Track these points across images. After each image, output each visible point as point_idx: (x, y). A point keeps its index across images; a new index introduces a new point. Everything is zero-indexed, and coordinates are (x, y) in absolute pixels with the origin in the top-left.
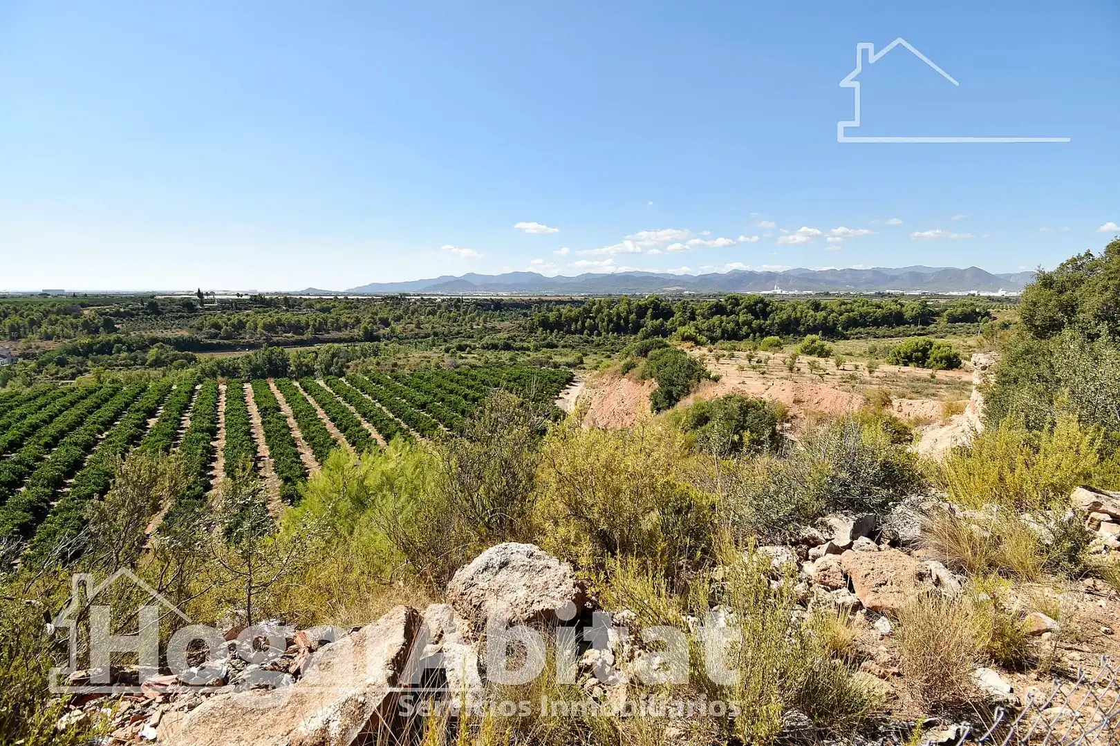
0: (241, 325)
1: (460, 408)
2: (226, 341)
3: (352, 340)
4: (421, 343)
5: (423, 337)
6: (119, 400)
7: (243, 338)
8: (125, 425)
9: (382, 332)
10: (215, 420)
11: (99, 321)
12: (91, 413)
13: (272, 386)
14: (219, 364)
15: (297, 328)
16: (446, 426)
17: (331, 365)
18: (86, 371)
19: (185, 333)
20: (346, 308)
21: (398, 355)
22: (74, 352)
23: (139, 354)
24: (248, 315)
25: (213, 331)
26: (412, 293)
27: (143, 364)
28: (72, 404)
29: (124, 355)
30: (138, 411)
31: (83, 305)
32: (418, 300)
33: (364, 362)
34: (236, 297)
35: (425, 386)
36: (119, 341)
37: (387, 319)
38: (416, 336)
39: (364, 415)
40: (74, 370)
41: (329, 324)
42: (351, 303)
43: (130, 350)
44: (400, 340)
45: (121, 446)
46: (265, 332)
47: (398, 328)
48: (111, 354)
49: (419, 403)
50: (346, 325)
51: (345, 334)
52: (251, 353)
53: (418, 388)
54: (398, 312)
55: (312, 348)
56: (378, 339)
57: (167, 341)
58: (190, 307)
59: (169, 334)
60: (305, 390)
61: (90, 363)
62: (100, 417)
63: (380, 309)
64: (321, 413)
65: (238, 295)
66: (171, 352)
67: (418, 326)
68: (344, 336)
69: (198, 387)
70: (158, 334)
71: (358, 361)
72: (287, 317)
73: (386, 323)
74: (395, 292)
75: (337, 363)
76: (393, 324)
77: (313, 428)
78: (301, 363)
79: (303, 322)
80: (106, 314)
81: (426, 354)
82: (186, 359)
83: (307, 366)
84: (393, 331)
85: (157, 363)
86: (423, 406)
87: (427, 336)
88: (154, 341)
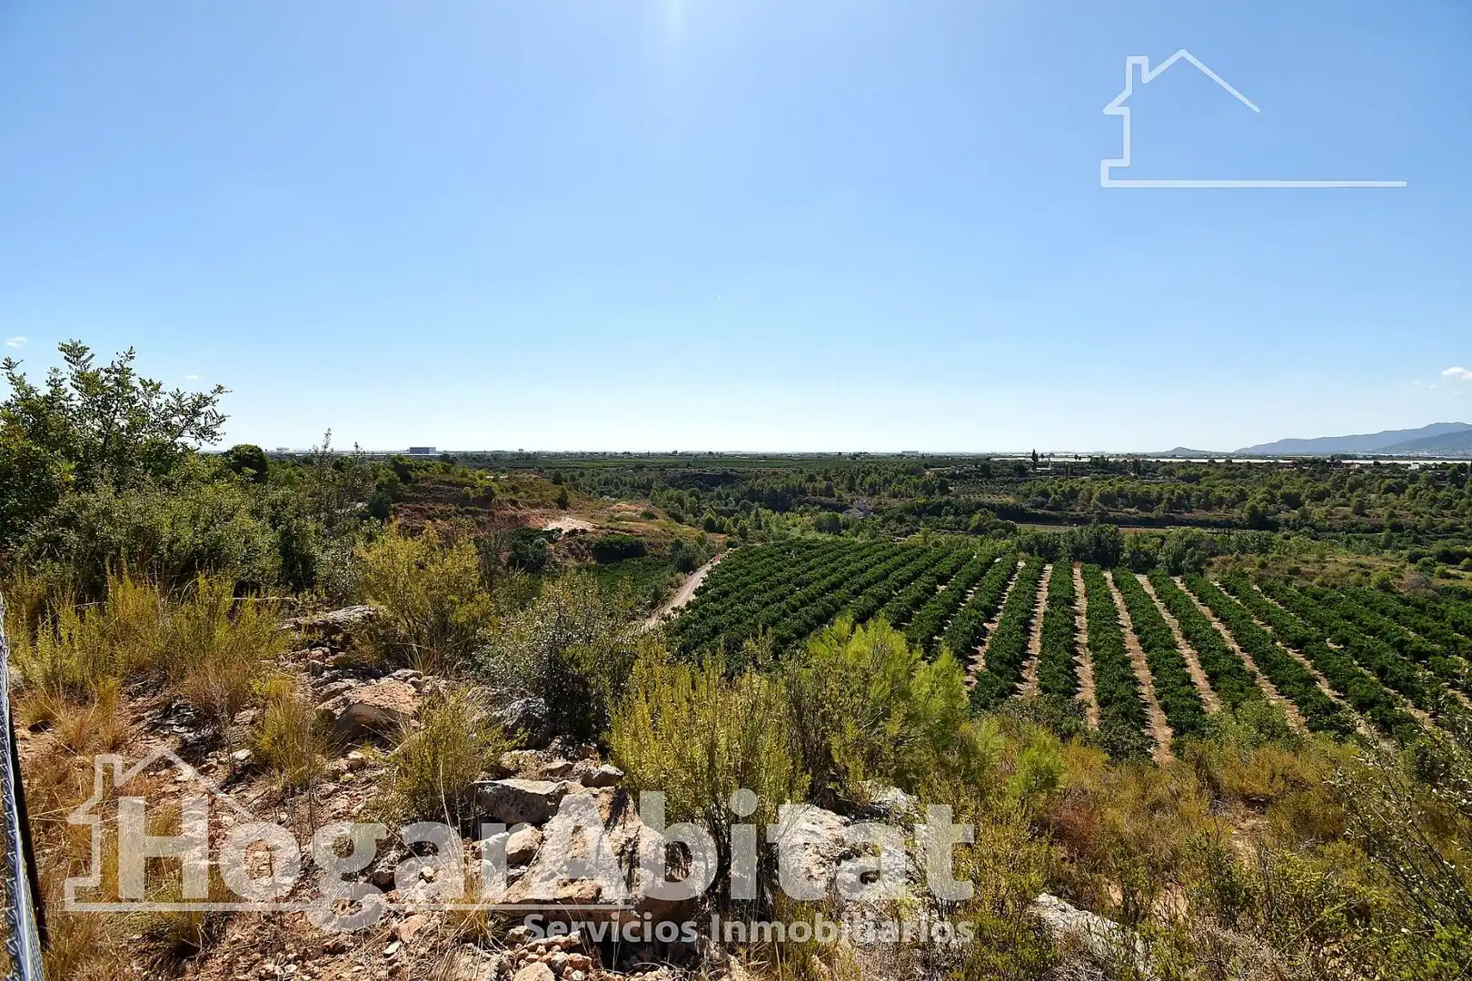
0: (1073, 494)
1: (1377, 662)
2: (1052, 513)
3: (1229, 524)
4: (1360, 539)
5: (1366, 531)
6: (921, 562)
7: (1073, 511)
8: (916, 588)
9: (1283, 515)
10: (997, 599)
11: (936, 483)
12: (896, 569)
13: (1077, 571)
14: (1037, 538)
15: (1145, 502)
16: (1333, 687)
17: (1182, 557)
18: (917, 530)
19: (1011, 500)
20: (1226, 477)
21: (1305, 557)
22: (910, 511)
23: (964, 518)
24: (1083, 482)
25: (1040, 499)
26: (1360, 454)
27: (965, 529)
28: (886, 558)
29: (950, 518)
30: (932, 575)
31: (927, 467)
32: (1367, 466)
33: (1238, 559)
34: (1074, 460)
35: (1321, 612)
36: (948, 503)
37: (1297, 496)
38: (1351, 528)
39: (1186, 636)
40: (908, 528)
41: (1193, 499)
42: (1234, 470)
43: (956, 514)
44: (1317, 532)
45: (905, 607)
46: (1100, 505)
47: (1317, 512)
48: (939, 516)
49: (1292, 636)
50: (1220, 501)
51: (1218, 514)
52: (1076, 528)
53: (1303, 613)
54: (1321, 486)
55: (1161, 531)
56: (1274, 527)
57: (991, 507)
58: (1020, 470)
59: (996, 500)
60: (1116, 583)
61: (921, 523)
62: (901, 575)
63: (1287, 479)
64: (1125, 618)
65: (1076, 457)
66: (993, 519)
67: (1360, 510)
68: (1215, 518)
69: (997, 560)
70: (985, 499)
71: (1229, 557)
72: (1131, 486)
73: (1293, 501)
74: (1325, 453)
75: (1193, 555)
76: (1308, 505)
77: (1102, 635)
78: (1139, 549)
79: (1154, 495)
80: (942, 475)
81: (1364, 560)
82: (1006, 529)
83: (1146, 554)
84: (1305, 516)
85: (979, 530)
86: (1299, 644)
87: (1381, 528)
88: (979, 505)
